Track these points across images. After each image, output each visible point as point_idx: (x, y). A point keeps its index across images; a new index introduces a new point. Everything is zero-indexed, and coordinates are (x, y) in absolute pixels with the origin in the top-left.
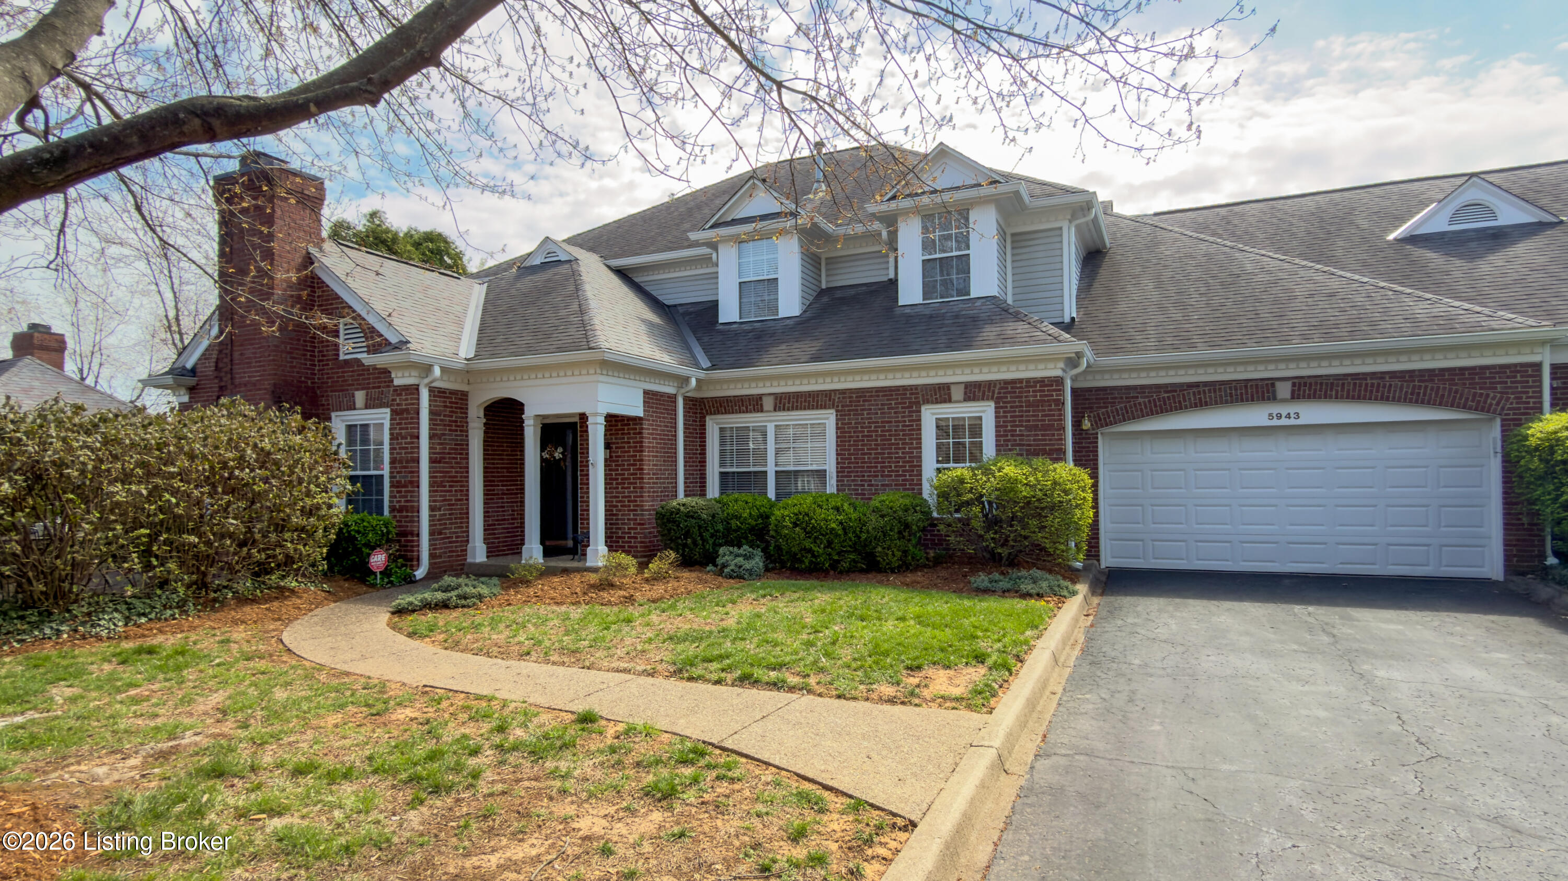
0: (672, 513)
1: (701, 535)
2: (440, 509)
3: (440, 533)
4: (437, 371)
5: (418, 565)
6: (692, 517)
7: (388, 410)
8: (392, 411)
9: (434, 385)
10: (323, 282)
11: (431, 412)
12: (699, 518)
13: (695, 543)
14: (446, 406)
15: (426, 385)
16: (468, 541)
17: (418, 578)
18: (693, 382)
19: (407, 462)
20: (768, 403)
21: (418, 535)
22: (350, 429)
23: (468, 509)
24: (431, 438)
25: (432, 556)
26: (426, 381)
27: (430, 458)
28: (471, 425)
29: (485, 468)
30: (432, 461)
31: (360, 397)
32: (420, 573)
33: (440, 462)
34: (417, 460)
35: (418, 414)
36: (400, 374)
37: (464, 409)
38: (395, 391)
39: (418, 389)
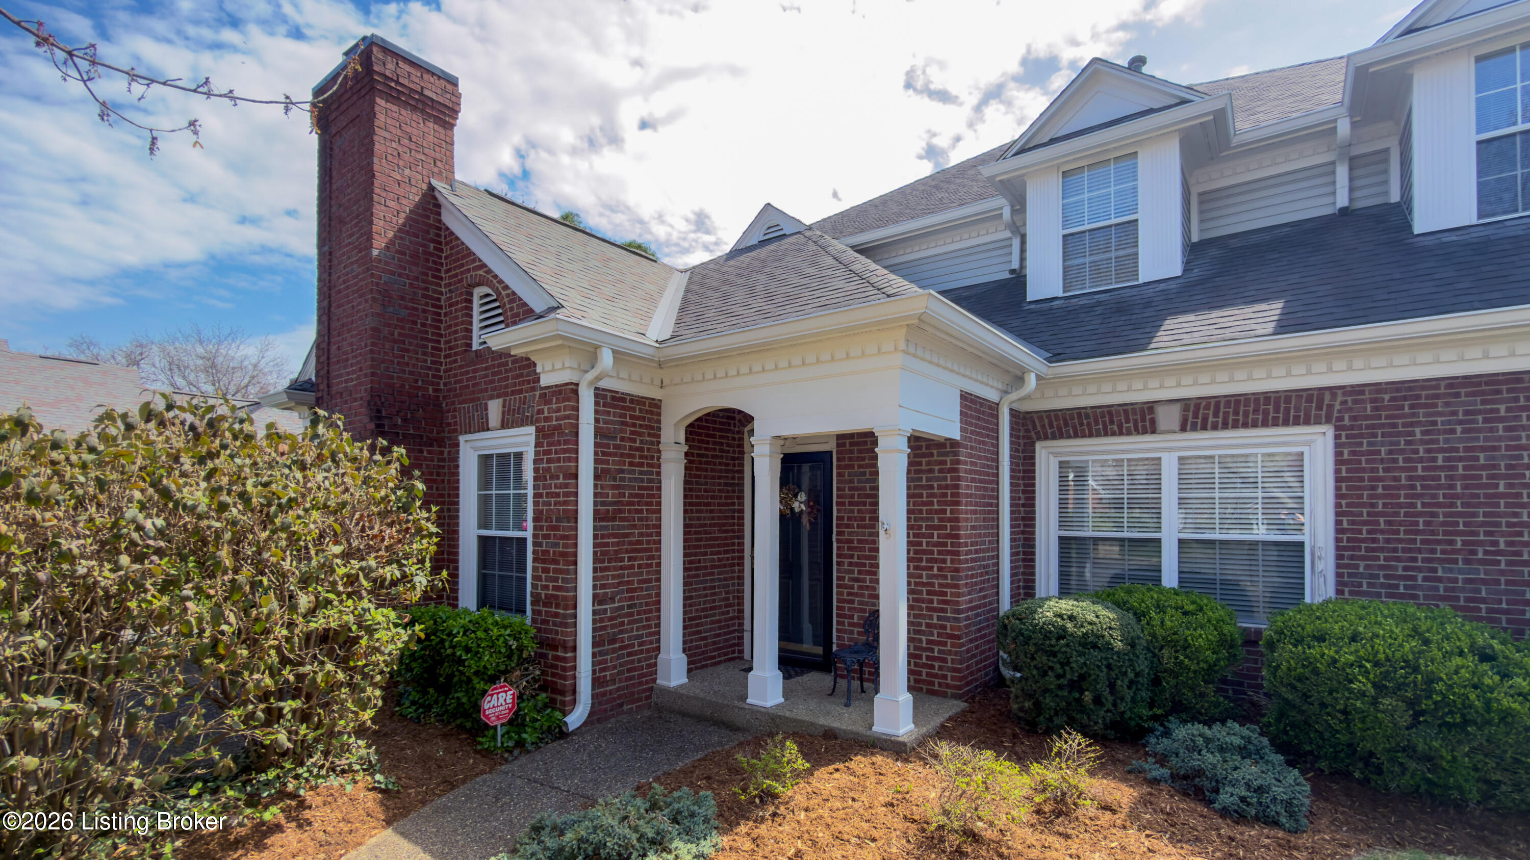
0: (1047, 635)
1: (1112, 686)
2: (612, 600)
3: (613, 641)
4: (606, 359)
5: (574, 702)
6: (1095, 646)
7: (531, 430)
8: (538, 430)
9: (603, 384)
10: (452, 233)
11: (598, 432)
12: (1108, 647)
13: (1097, 700)
14: (624, 423)
15: (591, 383)
16: (658, 649)
17: (571, 728)
18: (1031, 381)
19: (558, 520)
20: (1168, 417)
21: (574, 649)
22: (485, 460)
23: (658, 595)
24: (597, 477)
25: (596, 682)
26: (590, 376)
27: (596, 512)
28: (664, 455)
29: (686, 526)
30: (598, 516)
31: (495, 408)
32: (575, 719)
33: (614, 519)
34: (573, 517)
35: (577, 434)
36: (548, 367)
37: (655, 431)
38: (543, 396)
39: (576, 392)
